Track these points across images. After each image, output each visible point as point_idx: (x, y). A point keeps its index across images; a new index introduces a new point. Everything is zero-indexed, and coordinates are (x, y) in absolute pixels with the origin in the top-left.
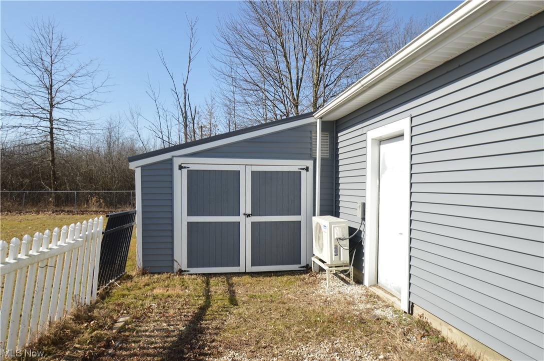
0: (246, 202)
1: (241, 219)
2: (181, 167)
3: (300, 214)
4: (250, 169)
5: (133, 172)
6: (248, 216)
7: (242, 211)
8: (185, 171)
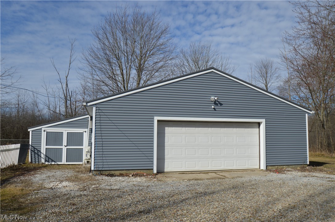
0: (65, 142)
1: (63, 147)
2: (44, 131)
3: (83, 146)
4: (66, 132)
5: (29, 132)
6: (66, 146)
7: (64, 145)
8: (46, 132)
